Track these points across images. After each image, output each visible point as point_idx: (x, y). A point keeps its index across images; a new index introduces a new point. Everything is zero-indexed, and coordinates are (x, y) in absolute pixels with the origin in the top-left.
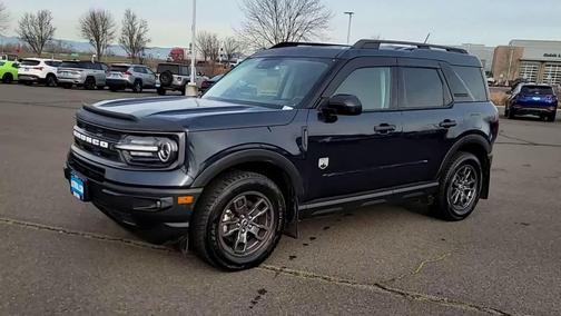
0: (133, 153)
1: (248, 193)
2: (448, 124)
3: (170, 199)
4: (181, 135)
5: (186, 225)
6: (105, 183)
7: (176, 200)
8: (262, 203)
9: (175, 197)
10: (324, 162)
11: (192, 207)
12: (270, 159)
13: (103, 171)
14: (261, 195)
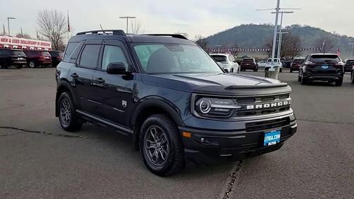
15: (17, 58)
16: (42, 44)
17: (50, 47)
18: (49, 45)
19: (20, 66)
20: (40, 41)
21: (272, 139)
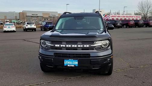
6: (90, 58)
13: (90, 54)
15: (117, 24)
16: (137, 17)
17: (141, 18)
18: (140, 17)
19: (119, 27)
20: (136, 16)
21: (71, 63)
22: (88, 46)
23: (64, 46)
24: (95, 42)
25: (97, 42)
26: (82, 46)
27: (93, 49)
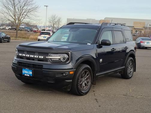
0: (52, 59)
1: (85, 70)
2: (126, 48)
3: (67, 73)
4: (70, 53)
5: (71, 81)
6: (43, 70)
7: (69, 73)
8: (88, 74)
9: (69, 72)
10: (101, 60)
11: (73, 75)
12: (90, 59)
13: (42, 66)
14: (88, 71)
21: (27, 73)
22: (42, 57)
23: (25, 55)
24: (49, 54)
25: (52, 55)
26: (37, 57)
27: (47, 61)
